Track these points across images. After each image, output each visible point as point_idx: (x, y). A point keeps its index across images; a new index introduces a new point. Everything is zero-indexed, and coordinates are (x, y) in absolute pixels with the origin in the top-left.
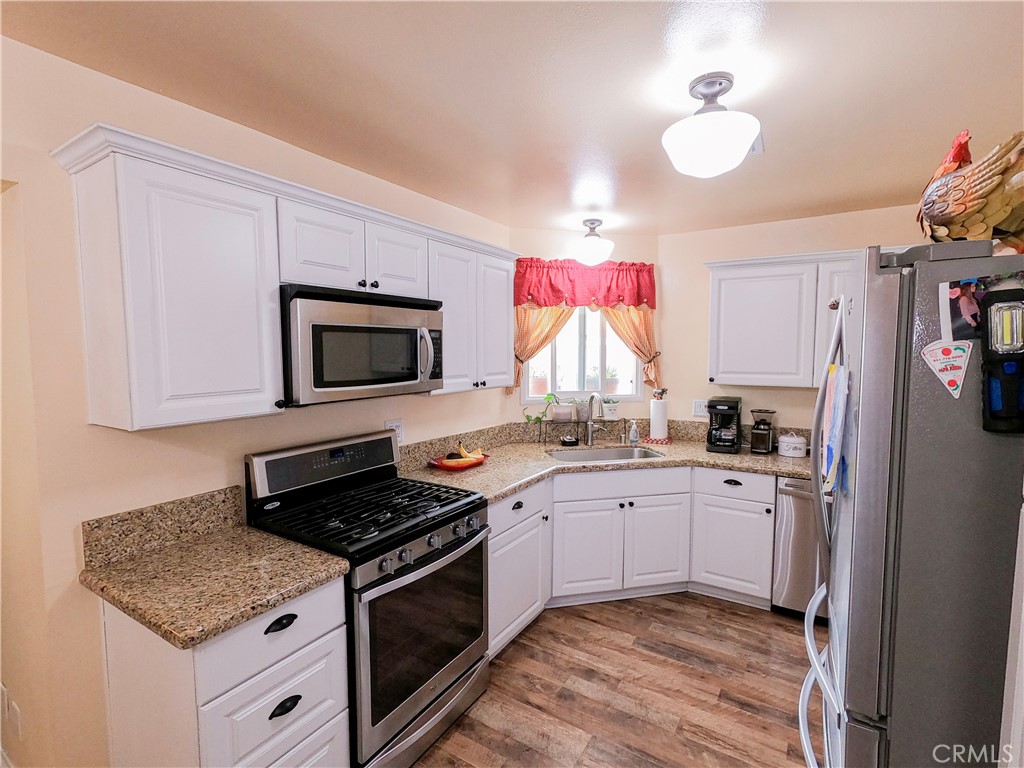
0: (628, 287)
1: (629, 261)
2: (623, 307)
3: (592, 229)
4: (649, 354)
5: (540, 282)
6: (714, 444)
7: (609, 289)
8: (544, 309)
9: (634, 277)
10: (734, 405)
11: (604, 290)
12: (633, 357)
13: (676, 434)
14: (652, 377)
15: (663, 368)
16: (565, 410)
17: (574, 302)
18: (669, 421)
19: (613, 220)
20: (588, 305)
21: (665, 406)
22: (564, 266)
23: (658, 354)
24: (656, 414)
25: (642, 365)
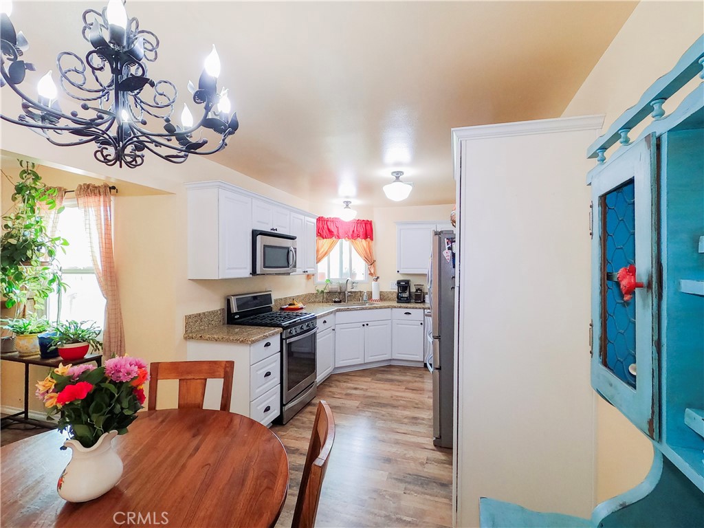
0: (362, 231)
1: (362, 219)
2: (359, 239)
3: (347, 205)
4: (371, 262)
5: (323, 227)
6: (400, 299)
7: (353, 231)
8: (325, 240)
9: (364, 226)
10: (407, 282)
11: (351, 232)
12: (364, 262)
13: (383, 297)
14: (372, 272)
15: (377, 267)
16: (335, 287)
17: (339, 237)
18: (381, 292)
19: (355, 202)
20: (345, 238)
21: (378, 285)
22: (333, 221)
23: (374, 261)
24: (375, 288)
25: (368, 267)
